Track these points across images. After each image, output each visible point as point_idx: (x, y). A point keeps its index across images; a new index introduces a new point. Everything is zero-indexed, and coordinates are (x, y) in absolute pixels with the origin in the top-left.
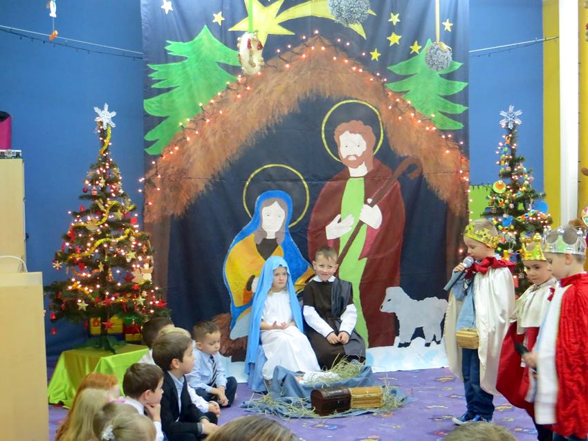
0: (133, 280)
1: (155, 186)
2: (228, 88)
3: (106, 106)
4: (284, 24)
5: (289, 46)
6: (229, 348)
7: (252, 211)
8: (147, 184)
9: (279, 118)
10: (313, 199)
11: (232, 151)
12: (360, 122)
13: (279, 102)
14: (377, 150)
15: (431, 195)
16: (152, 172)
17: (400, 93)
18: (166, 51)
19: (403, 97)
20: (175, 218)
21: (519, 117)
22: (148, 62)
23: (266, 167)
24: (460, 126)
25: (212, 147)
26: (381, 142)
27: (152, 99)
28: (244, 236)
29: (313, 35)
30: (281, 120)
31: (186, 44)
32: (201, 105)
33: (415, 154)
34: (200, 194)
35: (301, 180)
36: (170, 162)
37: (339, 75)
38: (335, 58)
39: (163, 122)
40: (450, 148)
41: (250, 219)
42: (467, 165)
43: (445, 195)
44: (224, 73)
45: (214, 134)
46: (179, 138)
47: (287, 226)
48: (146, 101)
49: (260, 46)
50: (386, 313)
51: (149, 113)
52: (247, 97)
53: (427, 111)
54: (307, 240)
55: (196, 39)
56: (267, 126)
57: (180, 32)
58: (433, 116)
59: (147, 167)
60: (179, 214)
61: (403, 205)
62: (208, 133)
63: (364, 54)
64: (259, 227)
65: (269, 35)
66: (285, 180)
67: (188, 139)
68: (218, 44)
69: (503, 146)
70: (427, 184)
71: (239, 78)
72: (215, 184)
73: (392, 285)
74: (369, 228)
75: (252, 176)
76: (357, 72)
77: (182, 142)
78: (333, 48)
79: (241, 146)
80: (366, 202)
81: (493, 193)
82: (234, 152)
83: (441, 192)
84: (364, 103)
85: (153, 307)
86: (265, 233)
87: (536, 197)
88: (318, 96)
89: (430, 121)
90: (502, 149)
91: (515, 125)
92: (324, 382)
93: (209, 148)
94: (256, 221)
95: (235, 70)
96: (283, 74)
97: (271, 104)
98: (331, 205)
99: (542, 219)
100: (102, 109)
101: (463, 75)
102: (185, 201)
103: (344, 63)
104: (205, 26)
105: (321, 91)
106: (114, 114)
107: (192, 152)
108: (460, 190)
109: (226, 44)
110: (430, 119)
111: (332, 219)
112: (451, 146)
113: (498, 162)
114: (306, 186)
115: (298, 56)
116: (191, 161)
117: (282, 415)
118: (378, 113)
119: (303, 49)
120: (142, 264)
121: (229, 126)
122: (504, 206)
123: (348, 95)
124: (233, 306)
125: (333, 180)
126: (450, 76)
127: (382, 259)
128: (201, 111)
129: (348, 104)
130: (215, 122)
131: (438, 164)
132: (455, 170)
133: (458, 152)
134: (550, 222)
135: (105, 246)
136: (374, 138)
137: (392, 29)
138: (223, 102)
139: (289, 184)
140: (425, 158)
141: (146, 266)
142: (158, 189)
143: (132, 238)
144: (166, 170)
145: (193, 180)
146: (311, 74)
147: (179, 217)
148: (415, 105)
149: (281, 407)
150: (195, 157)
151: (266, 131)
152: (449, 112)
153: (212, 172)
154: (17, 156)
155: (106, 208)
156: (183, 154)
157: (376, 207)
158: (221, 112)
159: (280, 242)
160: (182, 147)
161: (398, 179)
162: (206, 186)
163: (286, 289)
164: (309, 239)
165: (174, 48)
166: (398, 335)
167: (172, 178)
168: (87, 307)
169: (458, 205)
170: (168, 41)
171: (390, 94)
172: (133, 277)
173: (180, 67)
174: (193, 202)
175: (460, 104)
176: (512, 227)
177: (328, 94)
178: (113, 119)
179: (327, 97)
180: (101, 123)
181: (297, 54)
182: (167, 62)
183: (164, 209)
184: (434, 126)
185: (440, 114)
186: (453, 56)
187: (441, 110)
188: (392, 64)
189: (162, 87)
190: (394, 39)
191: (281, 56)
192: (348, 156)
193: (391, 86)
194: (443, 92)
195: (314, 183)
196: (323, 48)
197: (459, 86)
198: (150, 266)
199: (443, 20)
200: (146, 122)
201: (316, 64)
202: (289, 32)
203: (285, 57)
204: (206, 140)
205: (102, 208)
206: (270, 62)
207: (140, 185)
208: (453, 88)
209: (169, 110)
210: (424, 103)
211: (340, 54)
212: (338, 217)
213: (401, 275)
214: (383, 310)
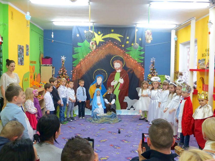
1: (75, 73)
2: (90, 53)
4: (103, 39)
5: (104, 44)
6: (90, 107)
8: (73, 72)
9: (101, 59)
10: (108, 77)
12: (119, 60)
13: (101, 56)
15: (135, 77)
16: (74, 70)
17: (129, 54)
18: (77, 45)
22: (74, 47)
23: (98, 69)
24: (143, 62)
25: (87, 65)
26: (124, 65)
27: (74, 55)
28: (93, 84)
29: (109, 41)
31: (82, 43)
33: (131, 68)
34: (84, 75)
36: (78, 68)
37: (115, 50)
38: (114, 47)
39: (77, 60)
40: (140, 67)
42: (144, 70)
43: (138, 77)
46: (80, 63)
47: (102, 82)
51: (74, 58)
52: (95, 55)
53: (135, 58)
55: (84, 42)
57: (81, 41)
59: (73, 69)
61: (129, 78)
63: (120, 46)
64: (96, 82)
66: (102, 72)
67: (82, 63)
68: (88, 43)
69: (151, 66)
70: (135, 74)
71: (93, 51)
72: (87, 73)
73: (126, 96)
74: (121, 83)
75: (95, 71)
76: (119, 49)
78: (113, 44)
79: (93, 65)
82: (91, 66)
84: (120, 56)
86: (98, 84)
88: (110, 55)
89: (136, 61)
91: (154, 62)
93: (86, 65)
96: (102, 50)
98: (112, 78)
100: (63, 57)
101: (143, 50)
103: (116, 48)
104: (86, 40)
105: (111, 53)
108: (142, 76)
111: (112, 81)
113: (150, 70)
114: (107, 74)
115: (106, 46)
116: (82, 68)
118: (123, 59)
119: (107, 44)
121: (90, 61)
124: (91, 99)
125: (113, 73)
126: (140, 51)
127: (124, 90)
128: (84, 57)
129: (117, 56)
130: (88, 60)
131: (137, 70)
132: (141, 71)
133: (141, 67)
136: (122, 64)
137: (127, 40)
138: (89, 56)
139: (103, 73)
140: (134, 68)
144: (78, 69)
145: (82, 72)
146: (109, 50)
148: (132, 57)
151: (98, 62)
152: (140, 59)
153: (87, 70)
154: (51, 66)
156: (81, 66)
157: (122, 79)
158: (88, 58)
159: (101, 85)
162: (85, 73)
164: (107, 85)
165: (79, 44)
167: (79, 71)
169: (142, 79)
173: (80, 48)
175: (142, 57)
176: (151, 84)
178: (65, 59)
179: (112, 55)
180: (62, 59)
182: (78, 47)
185: (138, 59)
186: (140, 46)
188: (127, 48)
189: (77, 52)
190: (128, 42)
192: (116, 68)
193: (126, 53)
194: (139, 54)
196: (111, 44)
200: (73, 60)
201: (110, 48)
202: (104, 41)
203: (103, 46)
204: (86, 63)
205: (61, 77)
206: (100, 47)
207: (71, 73)
208: (141, 53)
209: (78, 57)
210: (134, 56)
211: (115, 45)
212: (114, 81)
213: (128, 94)
214: (124, 101)
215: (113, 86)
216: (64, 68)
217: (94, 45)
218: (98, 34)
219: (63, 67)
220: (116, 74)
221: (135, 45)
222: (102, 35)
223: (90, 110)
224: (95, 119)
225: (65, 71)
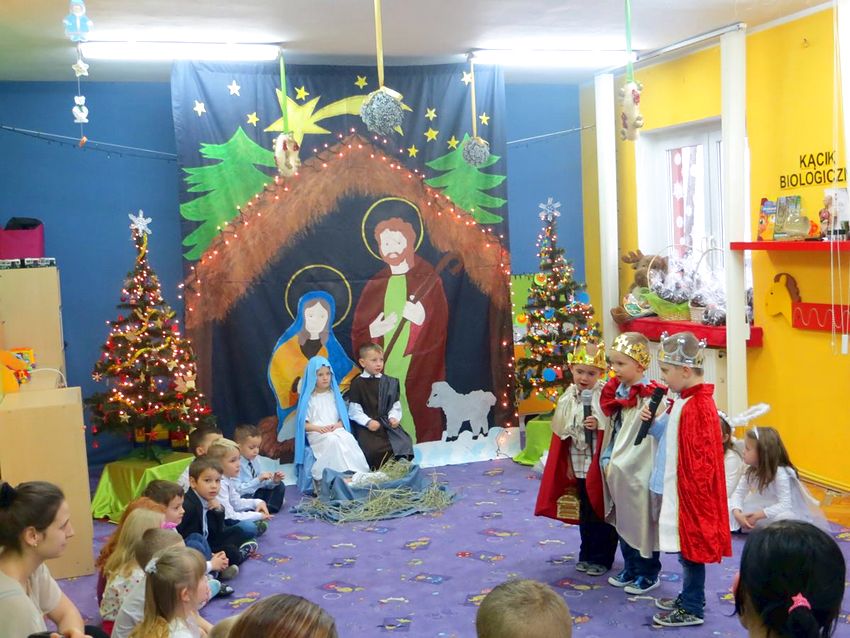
0: (176, 389)
1: (195, 292)
2: (266, 189)
3: (141, 213)
4: (320, 123)
5: (326, 146)
6: (277, 451)
7: (295, 313)
8: (187, 289)
9: (318, 218)
11: (272, 253)
12: (400, 220)
13: (318, 201)
15: (473, 289)
16: (192, 277)
17: (438, 189)
18: (201, 154)
19: (442, 192)
20: (217, 323)
21: (558, 209)
22: (182, 166)
23: (307, 268)
24: (499, 219)
25: (252, 250)
26: (421, 239)
27: (189, 204)
28: (288, 337)
29: (350, 133)
30: (321, 220)
31: (220, 146)
32: (238, 207)
33: (455, 249)
34: (242, 297)
35: (342, 280)
36: (209, 267)
37: (378, 173)
38: (372, 156)
39: (201, 227)
40: (490, 242)
41: (293, 321)
42: (507, 258)
43: (487, 288)
44: (261, 174)
45: (254, 238)
46: (217, 243)
47: (330, 326)
48: (182, 206)
49: (296, 147)
50: (432, 408)
51: (186, 218)
52: (286, 198)
53: (467, 205)
55: (232, 140)
56: (307, 227)
57: (214, 134)
58: (473, 210)
59: (186, 273)
60: (221, 318)
61: (445, 299)
62: (247, 236)
63: (401, 151)
64: (302, 328)
65: (305, 135)
66: (326, 281)
67: (227, 243)
68: (254, 145)
69: (543, 238)
70: (469, 278)
71: (277, 179)
72: (256, 287)
73: (437, 379)
74: (413, 325)
75: (293, 277)
76: (395, 169)
77: (221, 246)
78: (370, 146)
79: (281, 248)
80: (408, 299)
81: (535, 286)
82: (275, 254)
83: (483, 286)
85: (198, 414)
86: (309, 334)
87: (577, 288)
88: (357, 194)
89: (467, 216)
90: (542, 241)
91: (554, 218)
92: (373, 482)
93: (248, 252)
94: (299, 323)
95: (271, 171)
96: (321, 173)
97: (310, 204)
98: (373, 303)
99: (584, 310)
100: (137, 215)
101: (500, 168)
102: (226, 305)
103: (382, 160)
104: (240, 128)
105: (360, 189)
106: (149, 220)
107: (231, 255)
108: (502, 284)
109: (262, 145)
110: (470, 214)
111: (376, 317)
112: (491, 239)
113: (538, 256)
114: (348, 285)
115: (334, 156)
116: (231, 264)
117: (332, 519)
119: (340, 148)
120: (184, 372)
121: (267, 228)
122: (545, 298)
123: (387, 193)
124: (280, 409)
125: (375, 279)
126: (488, 170)
127: (427, 355)
128: (239, 214)
129: (386, 202)
130: (254, 225)
131: (480, 258)
132: (497, 263)
133: (498, 245)
134: (592, 313)
135: (146, 355)
136: (415, 235)
137: (429, 124)
138: (260, 204)
139: (331, 285)
140: (466, 252)
141: (189, 373)
142: (199, 295)
143: (174, 347)
144: (207, 273)
145: (234, 284)
146: (350, 173)
147: (221, 321)
148: (454, 201)
149: (331, 511)
150: (235, 261)
151: (306, 232)
152: (488, 206)
153: (252, 274)
154: (52, 264)
155: (145, 317)
156: (223, 258)
157: (419, 303)
158: (259, 215)
159: (324, 342)
160: (221, 251)
161: (440, 275)
162: (247, 289)
163: (330, 388)
164: (353, 339)
165: (209, 150)
166: (445, 429)
167: (213, 283)
168: (129, 419)
169: (501, 299)
170: (202, 144)
171: (429, 190)
172: (176, 386)
173: (216, 170)
174: (235, 306)
175: (499, 197)
176: (554, 319)
177: (367, 193)
178: (149, 226)
179: (366, 195)
180: (137, 230)
181: (334, 153)
182: (202, 165)
183: (205, 314)
184: (474, 220)
185: (479, 208)
186: (491, 152)
187: (480, 204)
188: (430, 160)
189: (198, 191)
190: (432, 134)
191: (318, 156)
192: (389, 254)
193: (430, 182)
194: (481, 186)
195: (356, 282)
196: (360, 146)
197: (498, 180)
198: (193, 373)
199: (479, 113)
200: (182, 227)
201: (353, 163)
202: (325, 132)
203: (322, 156)
204: (246, 243)
206: (308, 163)
208: (492, 182)
209: (206, 214)
210: (463, 198)
211: (378, 151)
212: (382, 315)
213: (446, 370)
214: (430, 405)
215: (381, 340)
216: (150, 273)
218: (298, 98)
219: (144, 267)
220: (392, 282)
222: (314, 102)
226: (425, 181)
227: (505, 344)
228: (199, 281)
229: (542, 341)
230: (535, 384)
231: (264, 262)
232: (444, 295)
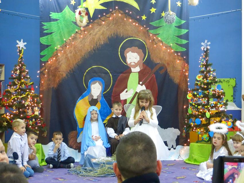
1: (44, 75)
2: (77, 32)
3: (22, 40)
4: (102, 4)
5: (104, 14)
6: (77, 146)
7: (87, 86)
8: (41, 73)
9: (99, 45)
10: (114, 81)
11: (78, 60)
12: (137, 48)
13: (99, 38)
14: (145, 60)
15: (171, 81)
16: (44, 68)
17: (155, 35)
18: (50, 17)
19: (157, 36)
20: (54, 89)
21: (209, 45)
22: (42, 22)
23: (93, 67)
24: (185, 49)
25: (69, 58)
26: (146, 57)
27: (44, 37)
28: (83, 98)
29: (115, 9)
31: (59, 14)
32: (65, 40)
33: (162, 62)
34: (64, 78)
35: (109, 73)
36: (51, 65)
37: (127, 27)
38: (125, 19)
39: (49, 47)
40: (179, 60)
41: (86, 90)
42: (188, 68)
43: (177, 81)
44: (75, 26)
45: (71, 53)
46: (55, 54)
47: (102, 93)
48: (41, 38)
49: (87, 14)
51: (42, 43)
52: (85, 36)
53: (168, 43)
54: (111, 100)
55: (63, 11)
56: (94, 49)
57: (56, 8)
58: (172, 45)
59: (41, 67)
60: (56, 87)
61: (157, 85)
62: (68, 52)
63: (138, 17)
64: (90, 93)
65: (95, 9)
66: (101, 73)
67: (59, 54)
70: (169, 76)
71: (82, 28)
72: (71, 74)
75: (87, 71)
76: (135, 25)
77: (56, 56)
78: (124, 15)
79: (82, 58)
80: (139, 84)
81: (196, 80)
82: (79, 60)
83: (175, 80)
84: (139, 39)
86: (93, 96)
88: (117, 36)
90: (201, 60)
91: (207, 49)
92: (104, 161)
93: (68, 59)
94: (89, 91)
96: (101, 26)
97: (96, 39)
98: (123, 85)
100: (20, 41)
101: (186, 26)
102: (58, 81)
103: (130, 21)
104: (67, 6)
105: (119, 33)
106: (25, 43)
107: (61, 60)
108: (185, 79)
110: (170, 46)
111: (123, 91)
112: (180, 59)
113: (200, 66)
114: (111, 76)
115: (108, 19)
116: (60, 64)
118: (145, 44)
119: (110, 15)
121: (77, 49)
123: (131, 36)
124: (78, 128)
125: (124, 73)
126: (180, 27)
128: (65, 42)
129: (131, 39)
130: (71, 47)
131: (174, 67)
132: (182, 69)
133: (182, 61)
135: (16, 99)
136: (143, 55)
137: (152, 6)
138: (74, 38)
139: (103, 75)
140: (168, 64)
143: (29, 96)
144: (51, 67)
145: (61, 72)
146: (114, 26)
147: (56, 88)
148: (162, 40)
150: (62, 62)
151: (93, 51)
152: (179, 43)
153: (69, 69)
156: (57, 61)
157: (144, 86)
158: (73, 43)
159: (99, 100)
160: (56, 58)
161: (155, 73)
162: (67, 75)
165: (54, 15)
167: (53, 72)
168: (7, 125)
169: (184, 86)
170: (51, 13)
171: (151, 35)
173: (56, 24)
174: (61, 82)
175: (184, 39)
176: (202, 96)
177: (122, 35)
178: (25, 46)
179: (121, 36)
180: (19, 47)
181: (108, 17)
182: (50, 21)
183: (49, 85)
184: (172, 49)
185: (175, 44)
187: (176, 43)
188: (152, 21)
189: (48, 32)
190: (153, 10)
191: (101, 18)
192: (131, 63)
193: (151, 31)
194: (177, 34)
195: (115, 74)
196: (120, 15)
198: (38, 108)
199: (176, 1)
200: (41, 47)
201: (116, 22)
202: (105, 8)
203: (102, 19)
204: (67, 55)
205: (17, 83)
206: (96, 21)
207: (38, 74)
208: (181, 32)
209: (51, 42)
210: (167, 39)
211: (128, 17)
212: (126, 90)
215: (125, 101)
216: (22, 65)
217: (83, 16)
219: (20, 62)
220: (131, 75)
221: (169, 14)
223: (77, 151)
224: (87, 168)
225: (24, 71)
226: (149, 31)
227: (185, 107)
228: (47, 70)
229: (196, 106)
230: (192, 126)
231: (75, 63)
232: (156, 82)
